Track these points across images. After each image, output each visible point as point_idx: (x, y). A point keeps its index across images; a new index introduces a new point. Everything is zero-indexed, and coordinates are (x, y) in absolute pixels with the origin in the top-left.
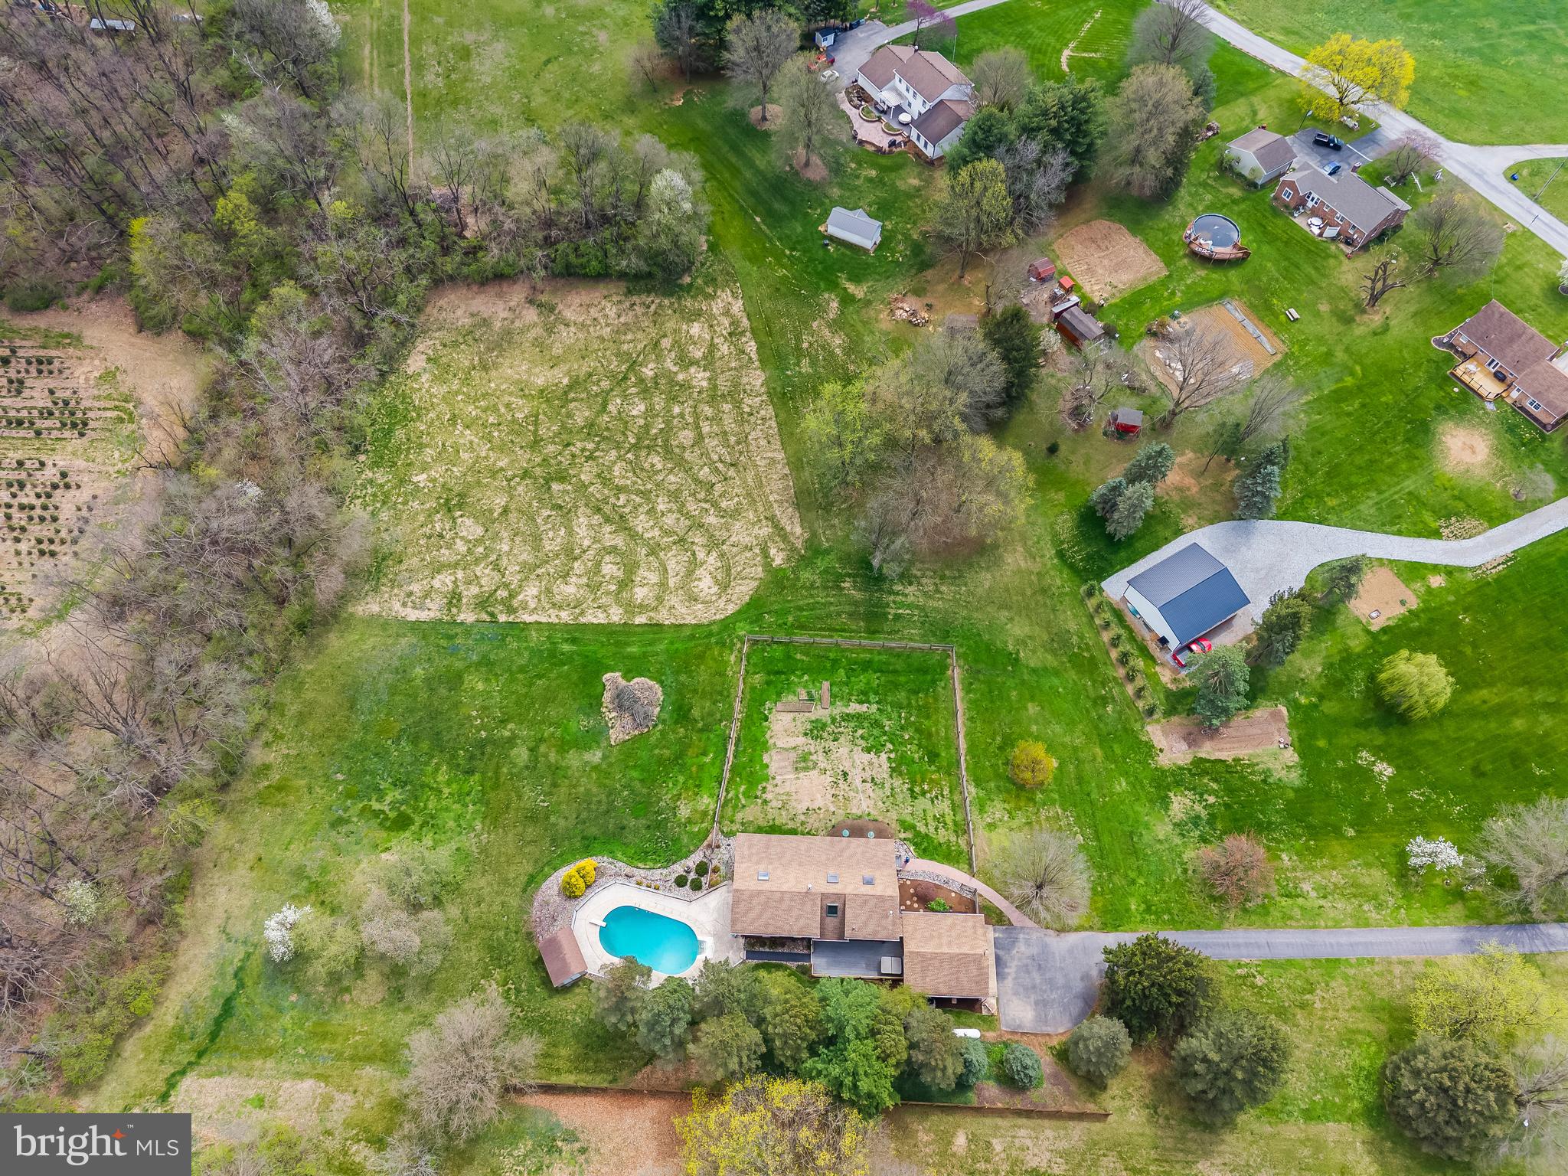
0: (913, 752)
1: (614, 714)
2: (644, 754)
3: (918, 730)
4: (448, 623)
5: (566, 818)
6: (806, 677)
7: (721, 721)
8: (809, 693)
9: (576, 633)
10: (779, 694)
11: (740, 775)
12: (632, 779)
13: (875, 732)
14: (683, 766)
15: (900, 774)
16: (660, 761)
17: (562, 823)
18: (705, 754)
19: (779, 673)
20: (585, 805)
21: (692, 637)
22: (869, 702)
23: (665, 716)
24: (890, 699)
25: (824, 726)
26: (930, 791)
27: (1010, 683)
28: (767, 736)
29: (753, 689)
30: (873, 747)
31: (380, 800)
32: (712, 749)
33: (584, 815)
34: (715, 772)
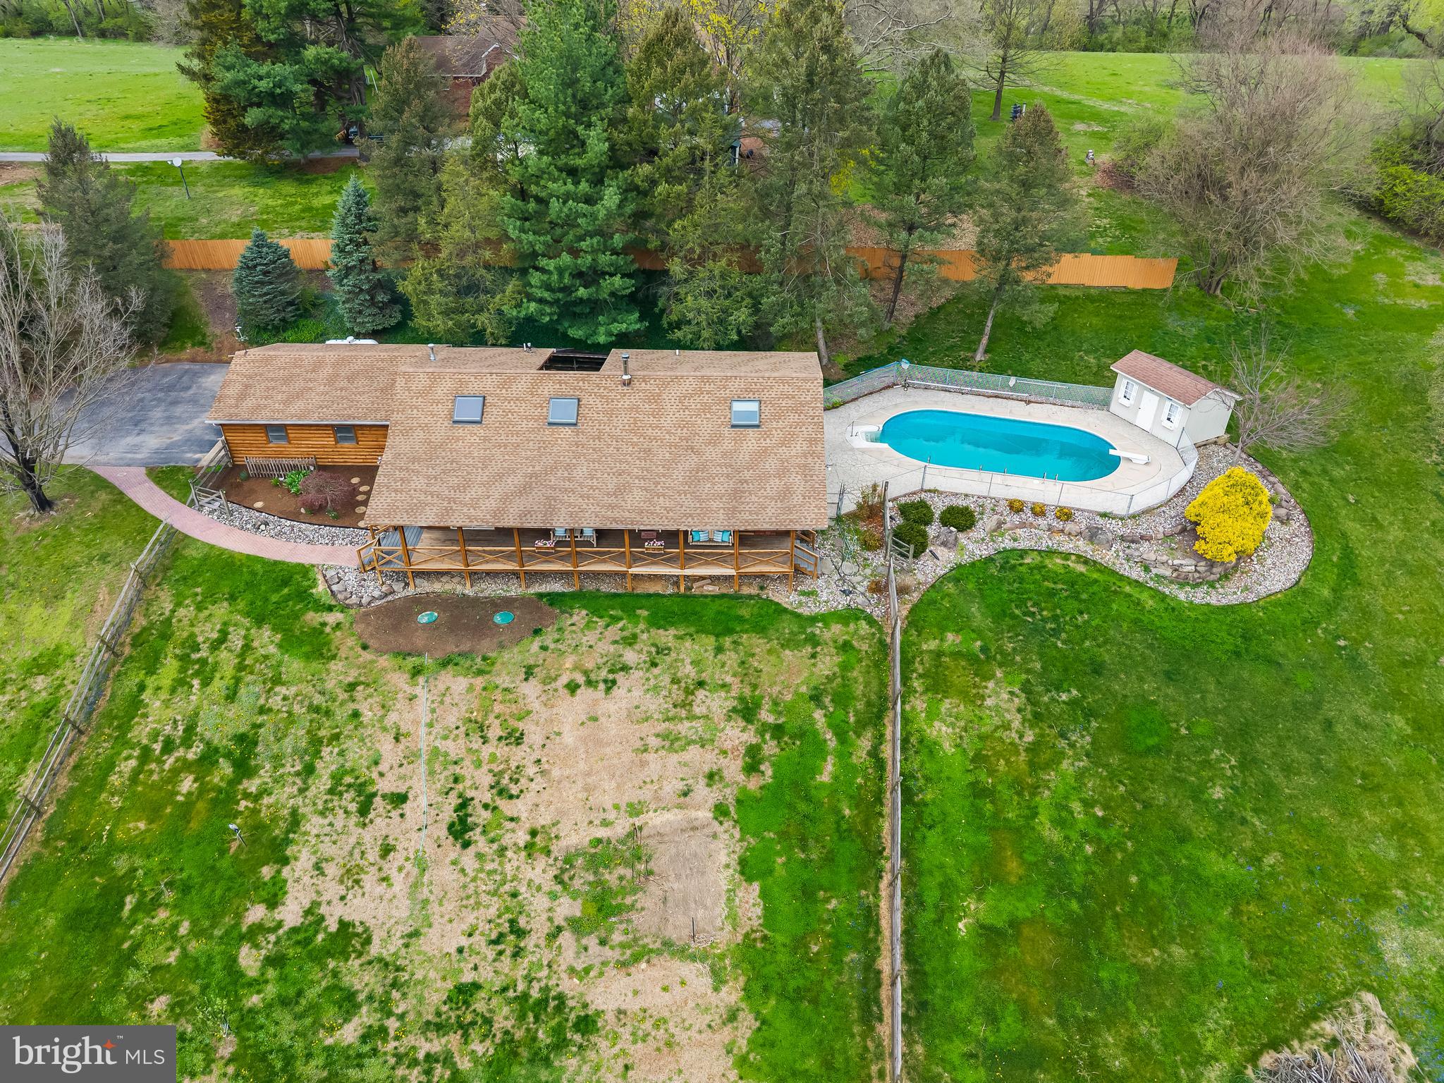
0: (166, 931)
2: (1227, 948)
5: (1363, 726)
11: (843, 832)
12: (1221, 845)
13: (284, 1030)
14: (1058, 886)
15: (257, 829)
16: (1149, 915)
17: (1366, 714)
18: (990, 935)
20: (1329, 762)
26: (186, 766)
28: (748, 1022)
30: (318, 957)
32: (965, 961)
33: (1313, 730)
34: (933, 845)
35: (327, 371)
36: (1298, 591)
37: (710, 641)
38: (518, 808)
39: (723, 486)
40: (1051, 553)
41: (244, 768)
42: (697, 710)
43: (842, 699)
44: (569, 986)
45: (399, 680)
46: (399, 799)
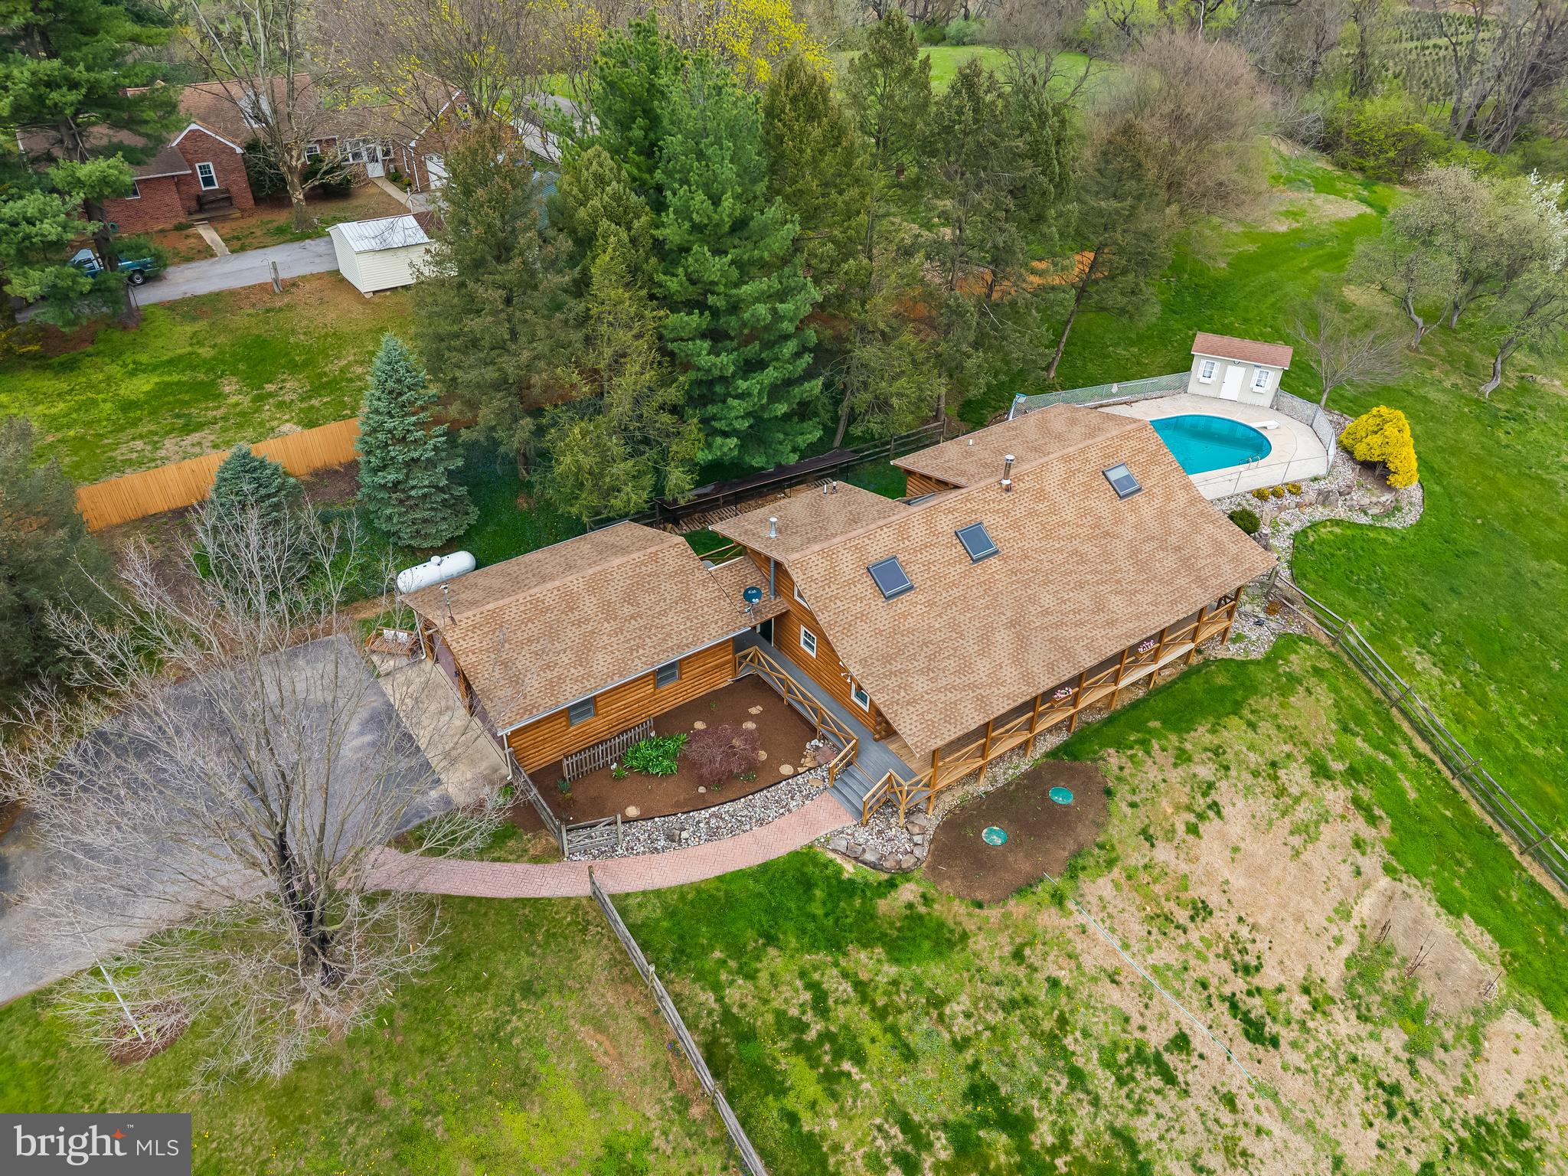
11: (1462, 834)
26: (952, 1169)
37: (1237, 721)
38: (1270, 977)
39: (1170, 561)
40: (1315, 525)
41: (1015, 1124)
42: (1295, 790)
44: (1472, 1106)
45: (1049, 919)
46: (1181, 1042)
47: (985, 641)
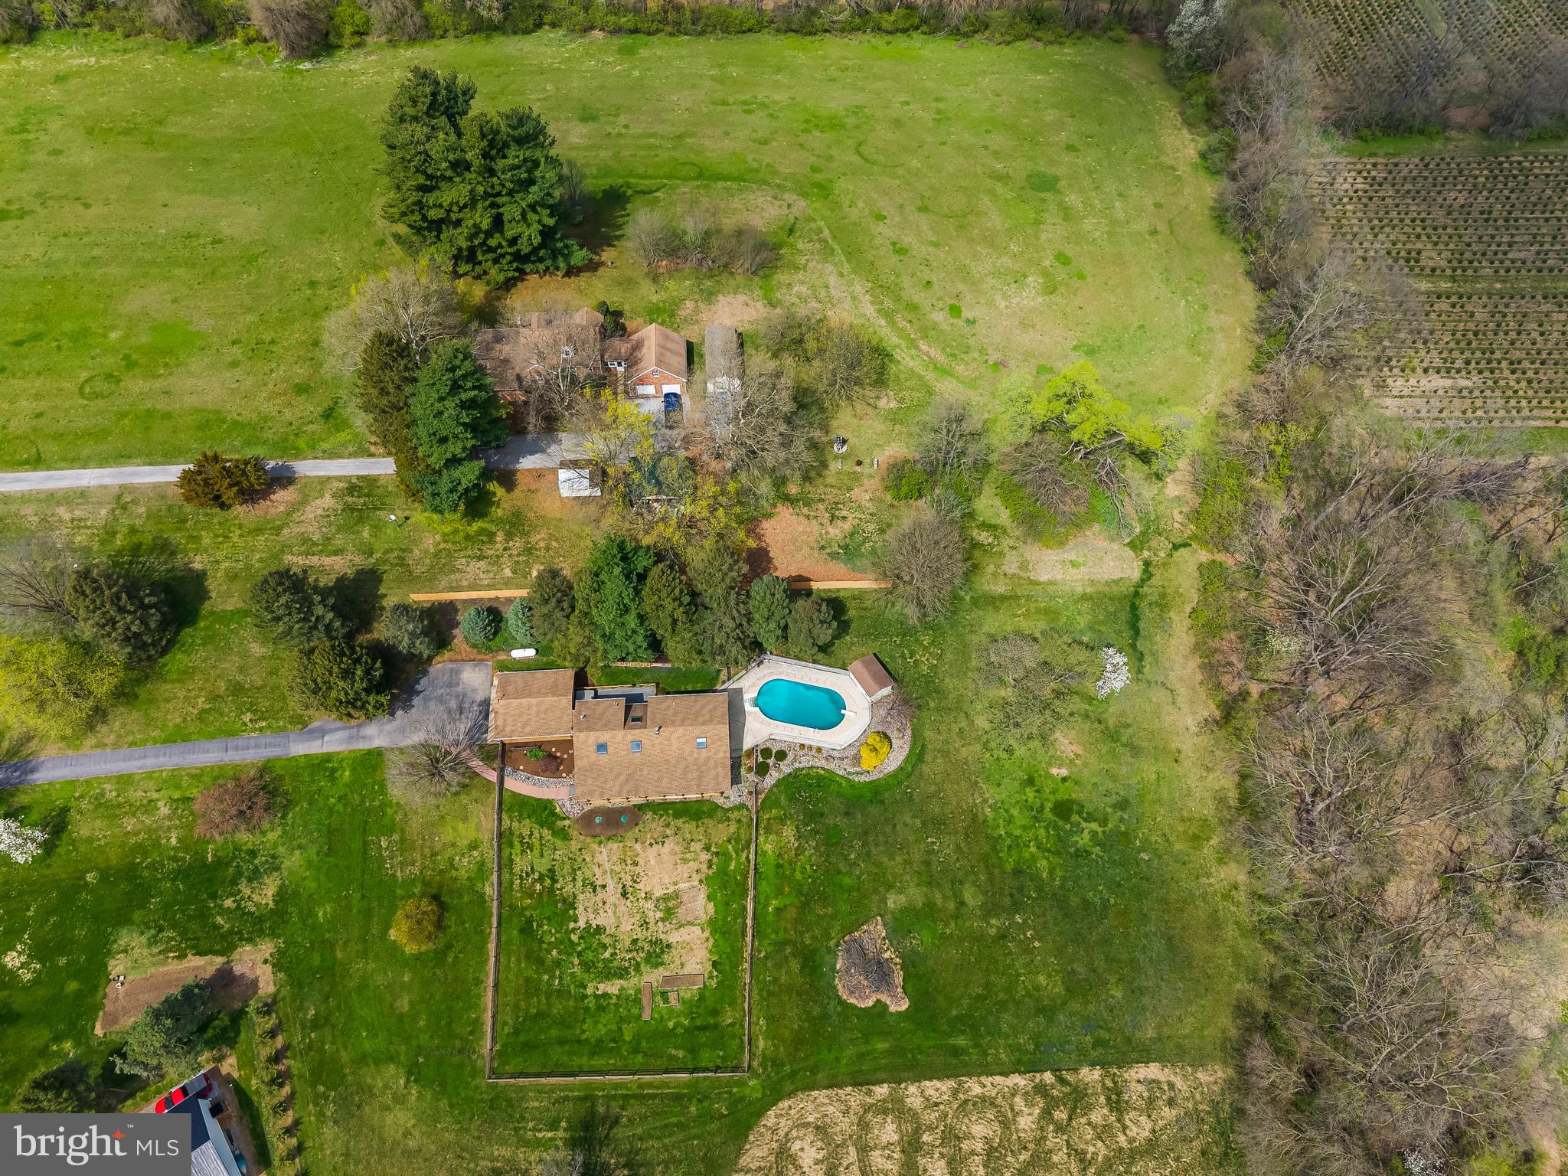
0: (548, 932)
1: (886, 955)
2: (844, 907)
3: (540, 961)
4: (1110, 1064)
5: (906, 825)
6: (671, 1024)
7: (766, 957)
8: (666, 1001)
9: (954, 1065)
10: (702, 998)
11: (737, 884)
12: (850, 874)
13: (590, 955)
14: (800, 893)
15: (564, 901)
16: (824, 899)
17: (908, 820)
18: (778, 910)
19: (704, 1028)
20: (891, 840)
21: (814, 1070)
22: (596, 996)
23: (827, 958)
24: (572, 1003)
25: (647, 960)
26: (535, 881)
27: (423, 1040)
28: (711, 941)
29: (732, 1003)
30: (593, 935)
31: (1094, 834)
32: (770, 918)
33: (888, 829)
34: (764, 886)
35: (534, 710)
36: (901, 769)
37: (694, 823)
38: (640, 886)
39: (695, 775)
40: (812, 767)
41: (554, 881)
42: (692, 849)
43: (737, 841)
44: (663, 936)
45: (595, 846)
46: (604, 887)
47: (617, 776)
